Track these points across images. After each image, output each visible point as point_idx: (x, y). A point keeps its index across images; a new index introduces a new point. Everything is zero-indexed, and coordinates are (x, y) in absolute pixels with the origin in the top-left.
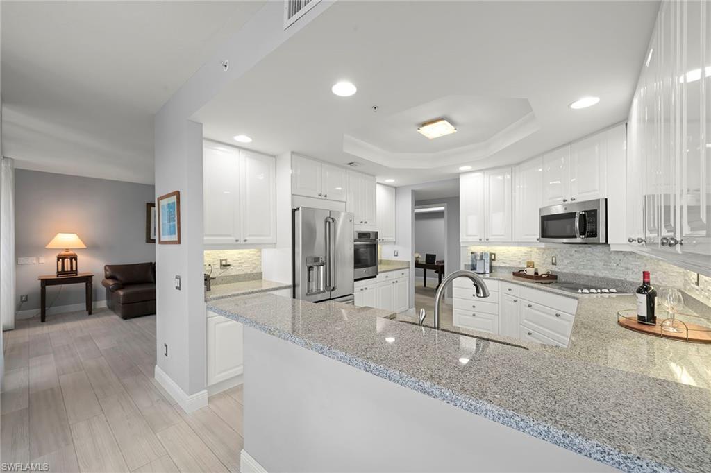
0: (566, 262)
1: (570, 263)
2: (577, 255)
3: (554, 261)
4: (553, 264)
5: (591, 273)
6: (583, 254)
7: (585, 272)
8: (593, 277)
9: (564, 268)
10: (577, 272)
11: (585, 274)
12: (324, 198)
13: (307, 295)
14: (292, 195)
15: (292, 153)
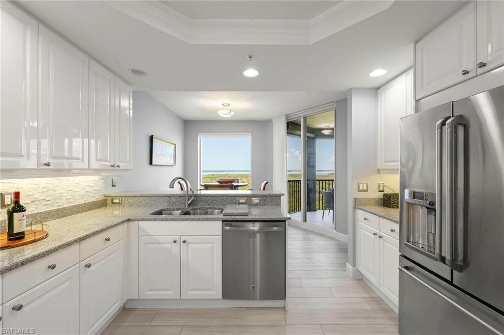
12: (480, 71)
13: (406, 244)
14: (417, 101)
15: (417, 42)
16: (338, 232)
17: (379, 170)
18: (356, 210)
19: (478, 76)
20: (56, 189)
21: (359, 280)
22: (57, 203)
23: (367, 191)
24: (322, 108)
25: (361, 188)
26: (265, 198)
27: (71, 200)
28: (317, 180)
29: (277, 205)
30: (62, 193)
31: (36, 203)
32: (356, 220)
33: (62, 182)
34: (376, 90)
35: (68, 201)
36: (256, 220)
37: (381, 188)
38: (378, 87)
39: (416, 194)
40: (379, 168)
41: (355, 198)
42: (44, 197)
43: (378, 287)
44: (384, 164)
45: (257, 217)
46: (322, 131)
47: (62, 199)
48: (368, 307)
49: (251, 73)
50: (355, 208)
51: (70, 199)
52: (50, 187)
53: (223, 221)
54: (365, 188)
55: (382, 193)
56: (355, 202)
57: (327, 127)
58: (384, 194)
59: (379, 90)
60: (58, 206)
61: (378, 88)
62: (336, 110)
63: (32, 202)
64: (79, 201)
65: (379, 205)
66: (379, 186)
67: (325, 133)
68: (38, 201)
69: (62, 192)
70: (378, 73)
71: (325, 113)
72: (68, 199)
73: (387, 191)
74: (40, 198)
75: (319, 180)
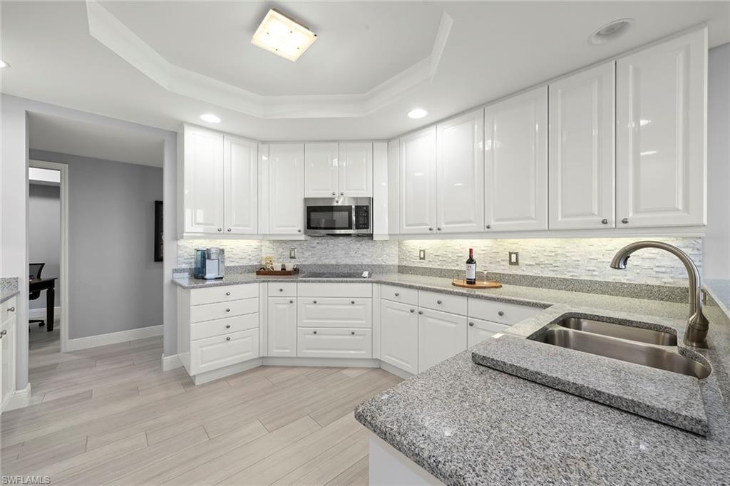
0: (307, 254)
1: (312, 254)
2: (319, 247)
3: (293, 255)
4: (291, 258)
5: (333, 262)
6: (326, 246)
7: (327, 262)
8: (336, 265)
9: (305, 261)
10: (320, 263)
11: (327, 263)
20: (567, 254)
22: (569, 271)
27: (595, 273)
30: (578, 261)
31: (541, 266)
33: (577, 246)
35: (590, 273)
42: (552, 262)
47: (578, 268)
51: (594, 271)
52: (560, 251)
60: (572, 276)
63: (537, 264)
64: (613, 277)
68: (545, 264)
69: (579, 259)
72: (589, 270)
74: (546, 262)
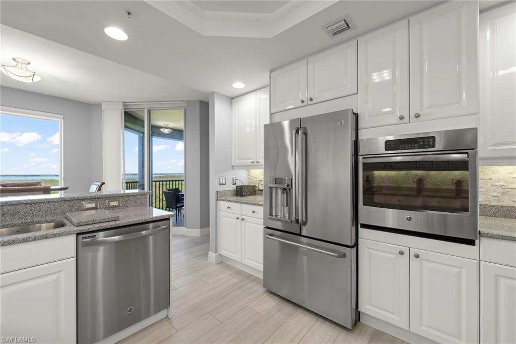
12: (310, 103)
13: (269, 218)
14: (271, 114)
15: (271, 71)
16: (187, 228)
17: (233, 166)
18: (218, 201)
19: (308, 105)
21: (220, 263)
23: (225, 184)
24: (168, 105)
25: (221, 182)
26: (126, 199)
28: (154, 181)
29: (142, 205)
32: (218, 211)
34: (232, 99)
36: (133, 223)
37: (235, 182)
38: (232, 97)
39: (278, 181)
40: (233, 165)
41: (217, 191)
43: (240, 261)
44: (237, 161)
45: (135, 220)
46: (162, 130)
48: (235, 280)
49: (116, 33)
50: (217, 200)
53: (78, 234)
54: (224, 182)
55: (235, 185)
56: (217, 194)
57: (166, 126)
58: (237, 186)
59: (233, 100)
61: (233, 99)
62: (185, 109)
65: (234, 195)
66: (233, 180)
67: (164, 132)
70: (239, 85)
71: (170, 110)
73: (239, 184)
75: (156, 181)
